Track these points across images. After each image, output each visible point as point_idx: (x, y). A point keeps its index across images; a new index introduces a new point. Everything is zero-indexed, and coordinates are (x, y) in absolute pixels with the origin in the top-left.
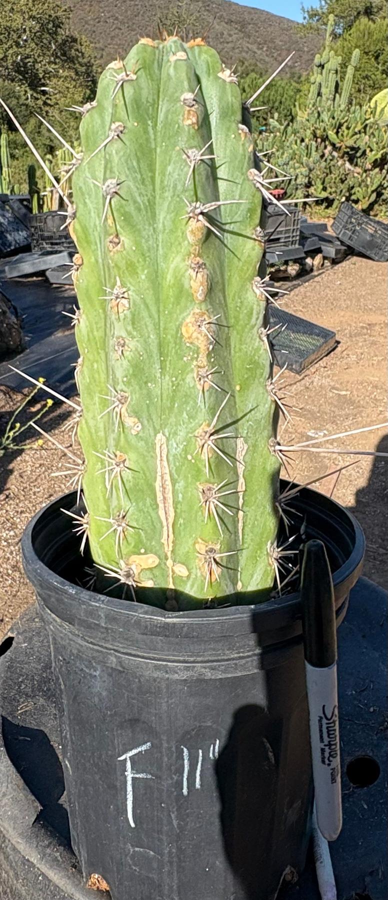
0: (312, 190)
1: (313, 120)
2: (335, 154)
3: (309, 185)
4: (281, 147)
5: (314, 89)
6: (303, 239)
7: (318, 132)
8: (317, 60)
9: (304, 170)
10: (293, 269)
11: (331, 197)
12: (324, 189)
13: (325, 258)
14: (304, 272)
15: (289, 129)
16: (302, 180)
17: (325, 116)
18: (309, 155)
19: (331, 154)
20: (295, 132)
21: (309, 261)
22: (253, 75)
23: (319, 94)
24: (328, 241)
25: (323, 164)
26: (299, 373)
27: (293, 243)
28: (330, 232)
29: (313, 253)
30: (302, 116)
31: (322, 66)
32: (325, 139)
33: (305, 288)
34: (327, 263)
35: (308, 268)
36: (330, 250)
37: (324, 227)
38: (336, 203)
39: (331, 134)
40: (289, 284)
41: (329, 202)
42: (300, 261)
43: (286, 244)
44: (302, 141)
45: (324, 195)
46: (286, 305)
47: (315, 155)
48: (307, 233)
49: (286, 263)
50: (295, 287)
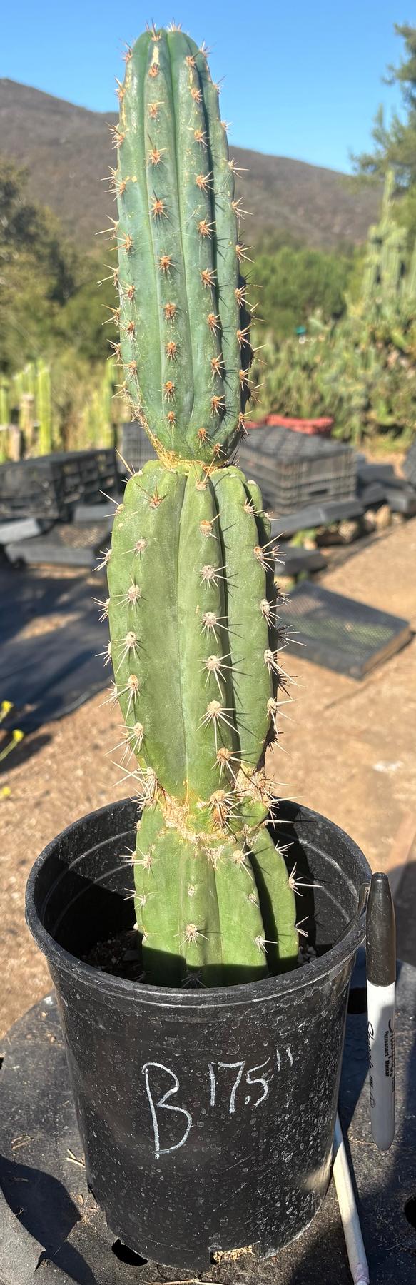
0: (373, 415)
1: (370, 317)
2: (404, 362)
3: (367, 408)
4: (328, 356)
5: (369, 275)
6: (361, 485)
7: (379, 334)
8: (373, 231)
9: (360, 388)
10: (347, 530)
11: (400, 423)
12: (390, 412)
13: (393, 512)
14: (364, 533)
15: (338, 331)
16: (358, 401)
17: (388, 311)
18: (366, 365)
19: (397, 361)
20: (347, 334)
21: (370, 517)
22: (285, 250)
23: (378, 280)
24: (398, 486)
25: (387, 378)
26: (360, 678)
27: (347, 494)
28: (400, 473)
29: (375, 506)
30: (354, 311)
31: (379, 241)
32: (388, 342)
33: (367, 557)
34: (397, 519)
35: (369, 527)
36: (401, 501)
37: (390, 469)
38: (407, 432)
39: (397, 335)
40: (341, 552)
41: (398, 430)
42: (358, 519)
43: (337, 496)
44: (357, 345)
45: (389, 420)
46: (341, 582)
47: (375, 366)
48: (367, 478)
49: (338, 522)
50: (351, 555)
